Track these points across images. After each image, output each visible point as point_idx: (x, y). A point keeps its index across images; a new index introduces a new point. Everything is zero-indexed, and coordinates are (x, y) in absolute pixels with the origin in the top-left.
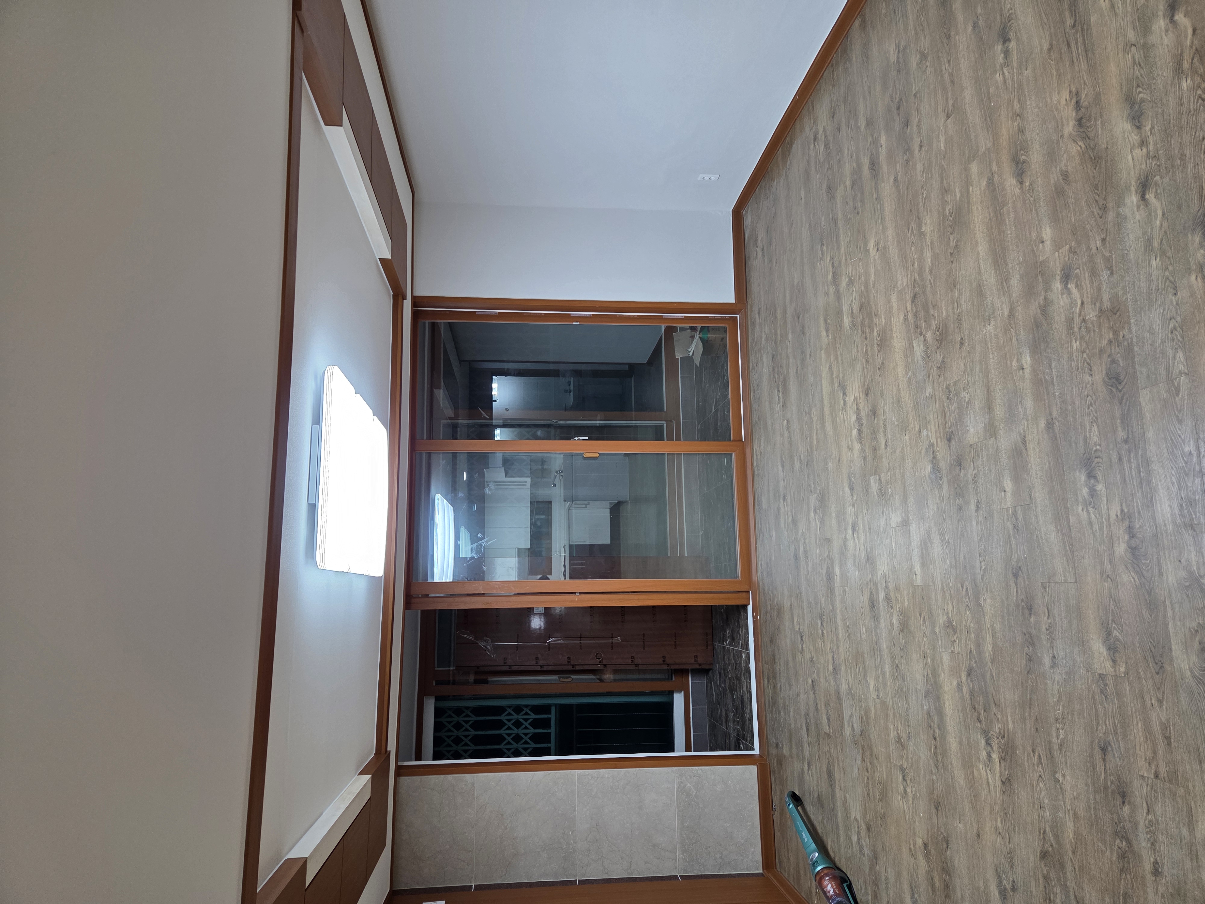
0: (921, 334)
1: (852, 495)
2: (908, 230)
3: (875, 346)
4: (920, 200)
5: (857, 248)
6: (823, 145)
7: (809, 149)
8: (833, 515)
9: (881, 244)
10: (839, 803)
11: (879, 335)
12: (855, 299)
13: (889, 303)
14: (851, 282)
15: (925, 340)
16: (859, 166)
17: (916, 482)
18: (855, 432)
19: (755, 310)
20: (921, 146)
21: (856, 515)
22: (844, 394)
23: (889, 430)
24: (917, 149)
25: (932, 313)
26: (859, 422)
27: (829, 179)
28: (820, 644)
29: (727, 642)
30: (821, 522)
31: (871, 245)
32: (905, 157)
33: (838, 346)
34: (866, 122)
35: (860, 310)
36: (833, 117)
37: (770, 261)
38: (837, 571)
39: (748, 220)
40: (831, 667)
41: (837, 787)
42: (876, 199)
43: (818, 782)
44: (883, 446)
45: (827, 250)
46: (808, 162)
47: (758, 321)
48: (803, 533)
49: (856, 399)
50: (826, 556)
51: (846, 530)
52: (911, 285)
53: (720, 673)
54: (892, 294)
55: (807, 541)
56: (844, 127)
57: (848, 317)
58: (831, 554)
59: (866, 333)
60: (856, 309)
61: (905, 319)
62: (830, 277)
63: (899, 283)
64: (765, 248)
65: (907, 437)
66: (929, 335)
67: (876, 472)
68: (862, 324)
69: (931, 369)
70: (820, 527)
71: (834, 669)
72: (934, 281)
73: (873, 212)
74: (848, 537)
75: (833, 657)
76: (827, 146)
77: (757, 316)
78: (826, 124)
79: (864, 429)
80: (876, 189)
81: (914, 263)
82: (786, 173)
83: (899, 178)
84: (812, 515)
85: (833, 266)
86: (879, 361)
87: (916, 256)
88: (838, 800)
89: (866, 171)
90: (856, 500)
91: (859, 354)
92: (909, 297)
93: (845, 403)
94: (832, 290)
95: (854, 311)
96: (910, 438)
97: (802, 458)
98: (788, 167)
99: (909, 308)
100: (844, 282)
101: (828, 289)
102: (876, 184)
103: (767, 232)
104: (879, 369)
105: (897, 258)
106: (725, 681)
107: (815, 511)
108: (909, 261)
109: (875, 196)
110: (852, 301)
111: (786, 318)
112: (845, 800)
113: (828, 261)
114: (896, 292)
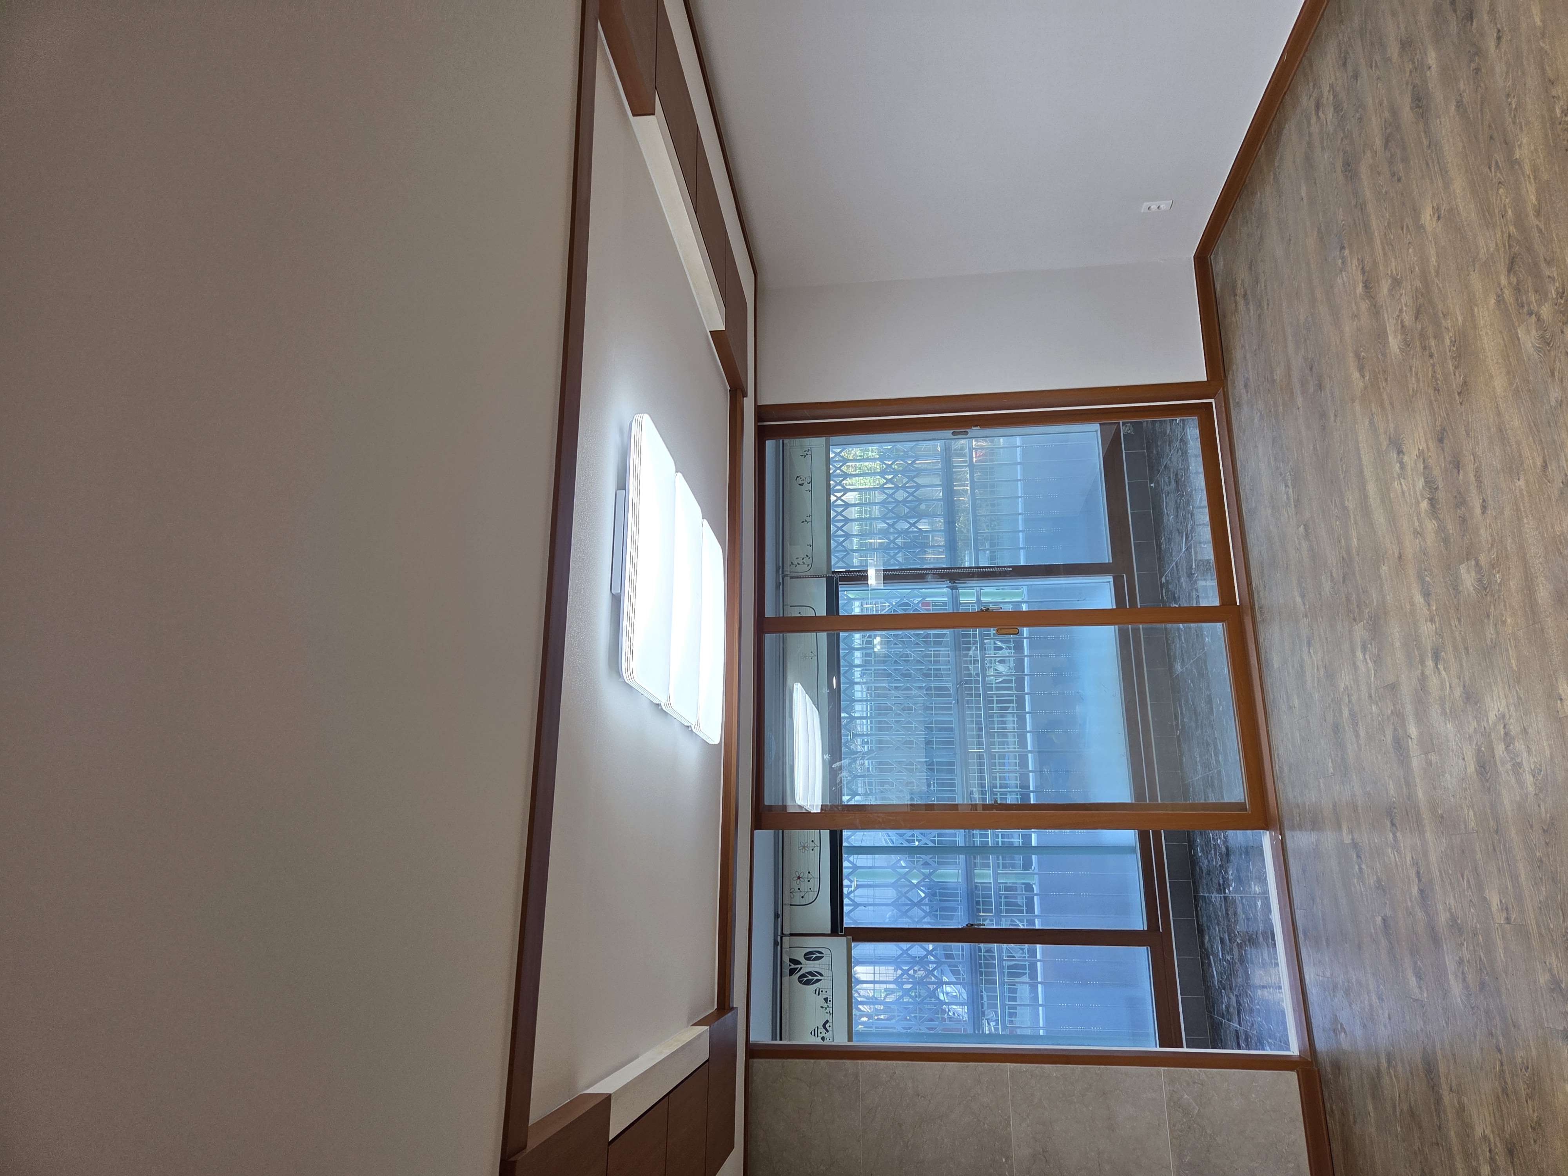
0: (1530, 314)
1: (1429, 605)
2: (1490, 168)
3: (1449, 361)
4: (1507, 115)
5: (1402, 229)
6: (1332, 109)
7: (1309, 123)
8: (1398, 644)
9: (1444, 207)
10: (1450, 1114)
11: (1453, 343)
12: (1406, 305)
13: (1466, 288)
14: (1397, 283)
15: (1538, 320)
16: (1394, 112)
17: (1546, 548)
18: (1424, 505)
19: (1240, 383)
20: (1499, 38)
21: (1439, 633)
22: (1400, 452)
23: (1487, 482)
24: (1491, 44)
25: (1547, 273)
26: (1430, 488)
27: (1345, 152)
28: (1392, 856)
29: (1231, 889)
30: (1375, 662)
31: (1427, 217)
32: (1473, 65)
33: (1382, 384)
34: (1399, 46)
35: (1417, 318)
36: (1345, 64)
37: (1260, 306)
38: (1413, 731)
39: (1219, 265)
40: (1415, 891)
41: (1444, 1086)
42: (1429, 146)
43: (1408, 1085)
44: (1478, 510)
45: (1350, 253)
46: (1310, 144)
47: (1245, 398)
48: (1346, 688)
49: (1421, 453)
50: (1390, 712)
51: (1422, 662)
52: (1504, 246)
53: (1221, 939)
54: (1472, 273)
55: (1354, 698)
56: (1363, 69)
57: (1396, 337)
58: (1399, 706)
59: (1430, 348)
60: (1408, 318)
61: (1499, 301)
62: (1360, 289)
63: (1483, 251)
64: (1248, 292)
65: (1521, 483)
66: (1546, 311)
67: (1470, 553)
68: (1423, 336)
69: (1555, 361)
70: (1376, 670)
71: (1421, 891)
72: (1545, 224)
73: (1424, 166)
74: (1427, 673)
75: (1418, 873)
76: (1338, 108)
77: (1244, 391)
78: (1333, 78)
79: (1441, 495)
80: (1427, 132)
81: (1506, 212)
82: (1275, 174)
83: (1466, 100)
84: (1359, 655)
85: (1363, 271)
86: (1456, 381)
87: (1507, 201)
88: (1449, 1110)
89: (1407, 114)
90: (1436, 609)
91: (1421, 384)
92: (1502, 267)
93: (1403, 466)
94: (1364, 306)
95: (1407, 323)
96: (1527, 481)
97: (1334, 575)
98: (1276, 164)
99: (1504, 281)
100: (1385, 287)
101: (1358, 309)
102: (1426, 124)
103: (1250, 268)
104: (1459, 394)
105: (1473, 216)
106: (1231, 949)
107: (1364, 649)
108: (1496, 211)
109: (1425, 142)
110: (1401, 310)
111: (1290, 376)
112: (1461, 1109)
113: (1354, 268)
114: (1477, 266)
